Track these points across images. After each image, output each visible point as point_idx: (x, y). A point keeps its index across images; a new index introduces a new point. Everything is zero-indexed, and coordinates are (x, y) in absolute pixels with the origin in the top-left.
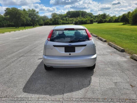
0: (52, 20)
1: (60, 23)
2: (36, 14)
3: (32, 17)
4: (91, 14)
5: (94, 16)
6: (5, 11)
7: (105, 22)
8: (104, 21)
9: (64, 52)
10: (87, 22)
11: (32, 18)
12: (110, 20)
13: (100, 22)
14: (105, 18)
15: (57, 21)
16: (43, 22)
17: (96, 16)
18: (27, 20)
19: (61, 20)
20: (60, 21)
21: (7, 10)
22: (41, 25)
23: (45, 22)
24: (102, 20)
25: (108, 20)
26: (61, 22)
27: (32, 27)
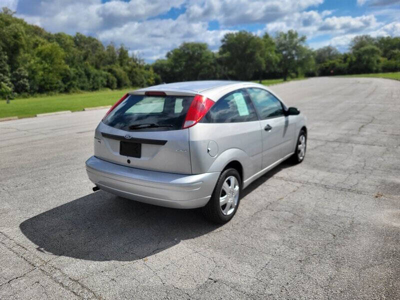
0: (349, 59)
1: (375, 69)
2: (298, 45)
3: (284, 52)
6: (223, 41)
9: (118, 154)
11: (285, 54)
15: (365, 63)
16: (318, 67)
18: (269, 62)
19: (381, 59)
20: (378, 61)
21: (226, 40)
22: (310, 75)
23: (323, 65)
26: (381, 65)
27: (282, 80)
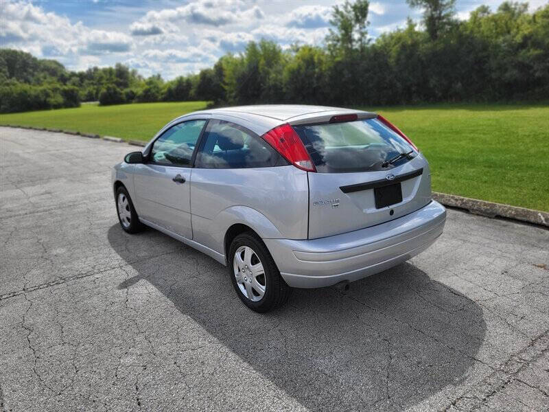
4: (54, 66)
5: (73, 74)
7: (131, 98)
8: (127, 94)
10: (52, 100)
12: (147, 92)
13: (110, 99)
14: (126, 85)
17: (82, 76)
24: (115, 92)
25: (139, 91)
